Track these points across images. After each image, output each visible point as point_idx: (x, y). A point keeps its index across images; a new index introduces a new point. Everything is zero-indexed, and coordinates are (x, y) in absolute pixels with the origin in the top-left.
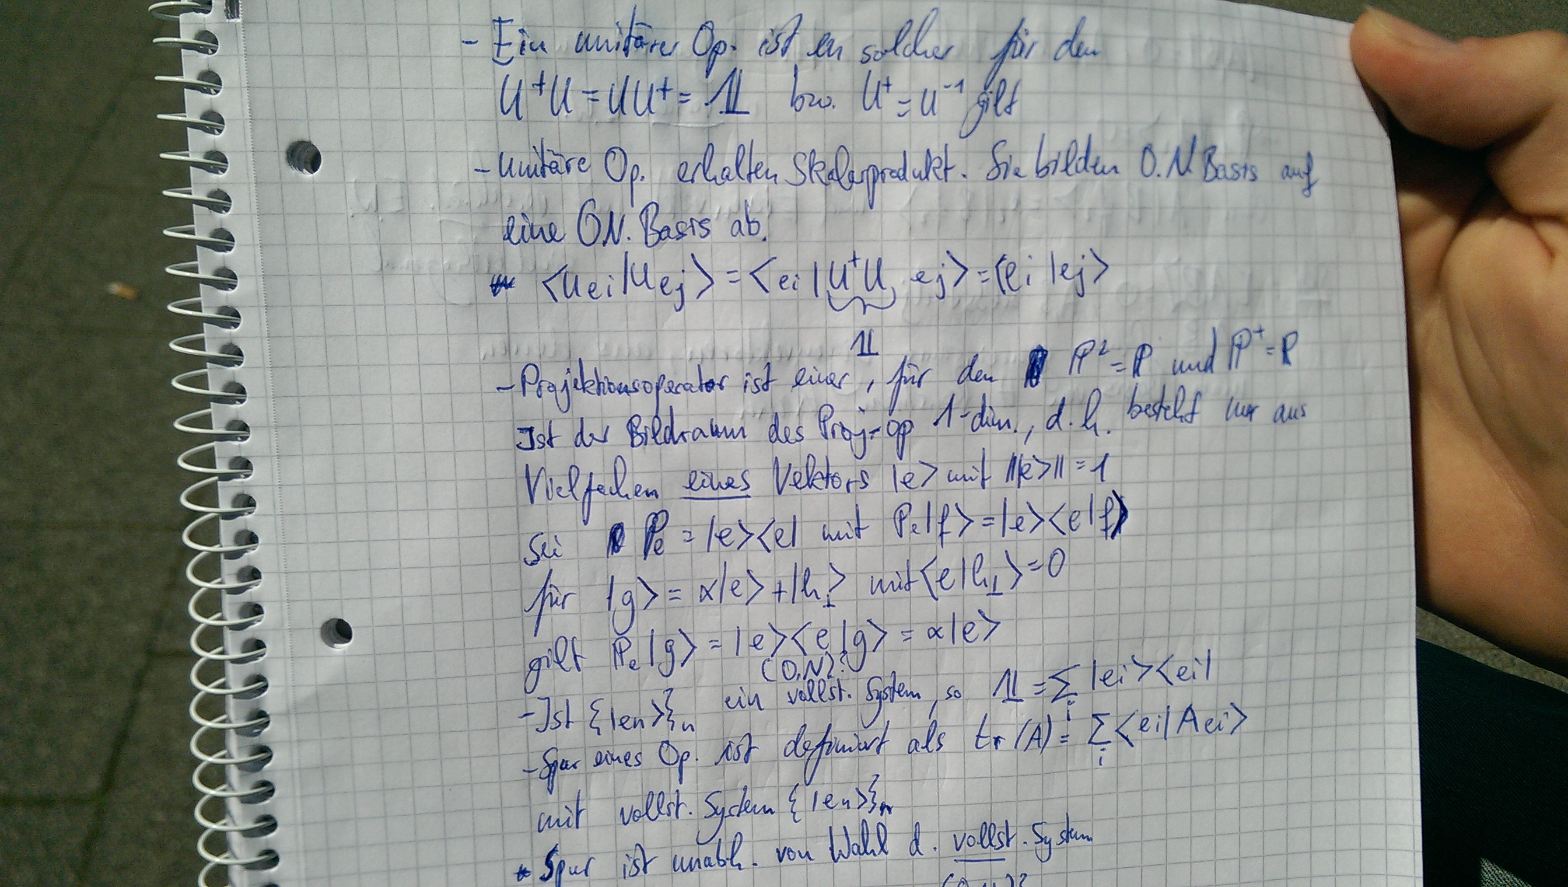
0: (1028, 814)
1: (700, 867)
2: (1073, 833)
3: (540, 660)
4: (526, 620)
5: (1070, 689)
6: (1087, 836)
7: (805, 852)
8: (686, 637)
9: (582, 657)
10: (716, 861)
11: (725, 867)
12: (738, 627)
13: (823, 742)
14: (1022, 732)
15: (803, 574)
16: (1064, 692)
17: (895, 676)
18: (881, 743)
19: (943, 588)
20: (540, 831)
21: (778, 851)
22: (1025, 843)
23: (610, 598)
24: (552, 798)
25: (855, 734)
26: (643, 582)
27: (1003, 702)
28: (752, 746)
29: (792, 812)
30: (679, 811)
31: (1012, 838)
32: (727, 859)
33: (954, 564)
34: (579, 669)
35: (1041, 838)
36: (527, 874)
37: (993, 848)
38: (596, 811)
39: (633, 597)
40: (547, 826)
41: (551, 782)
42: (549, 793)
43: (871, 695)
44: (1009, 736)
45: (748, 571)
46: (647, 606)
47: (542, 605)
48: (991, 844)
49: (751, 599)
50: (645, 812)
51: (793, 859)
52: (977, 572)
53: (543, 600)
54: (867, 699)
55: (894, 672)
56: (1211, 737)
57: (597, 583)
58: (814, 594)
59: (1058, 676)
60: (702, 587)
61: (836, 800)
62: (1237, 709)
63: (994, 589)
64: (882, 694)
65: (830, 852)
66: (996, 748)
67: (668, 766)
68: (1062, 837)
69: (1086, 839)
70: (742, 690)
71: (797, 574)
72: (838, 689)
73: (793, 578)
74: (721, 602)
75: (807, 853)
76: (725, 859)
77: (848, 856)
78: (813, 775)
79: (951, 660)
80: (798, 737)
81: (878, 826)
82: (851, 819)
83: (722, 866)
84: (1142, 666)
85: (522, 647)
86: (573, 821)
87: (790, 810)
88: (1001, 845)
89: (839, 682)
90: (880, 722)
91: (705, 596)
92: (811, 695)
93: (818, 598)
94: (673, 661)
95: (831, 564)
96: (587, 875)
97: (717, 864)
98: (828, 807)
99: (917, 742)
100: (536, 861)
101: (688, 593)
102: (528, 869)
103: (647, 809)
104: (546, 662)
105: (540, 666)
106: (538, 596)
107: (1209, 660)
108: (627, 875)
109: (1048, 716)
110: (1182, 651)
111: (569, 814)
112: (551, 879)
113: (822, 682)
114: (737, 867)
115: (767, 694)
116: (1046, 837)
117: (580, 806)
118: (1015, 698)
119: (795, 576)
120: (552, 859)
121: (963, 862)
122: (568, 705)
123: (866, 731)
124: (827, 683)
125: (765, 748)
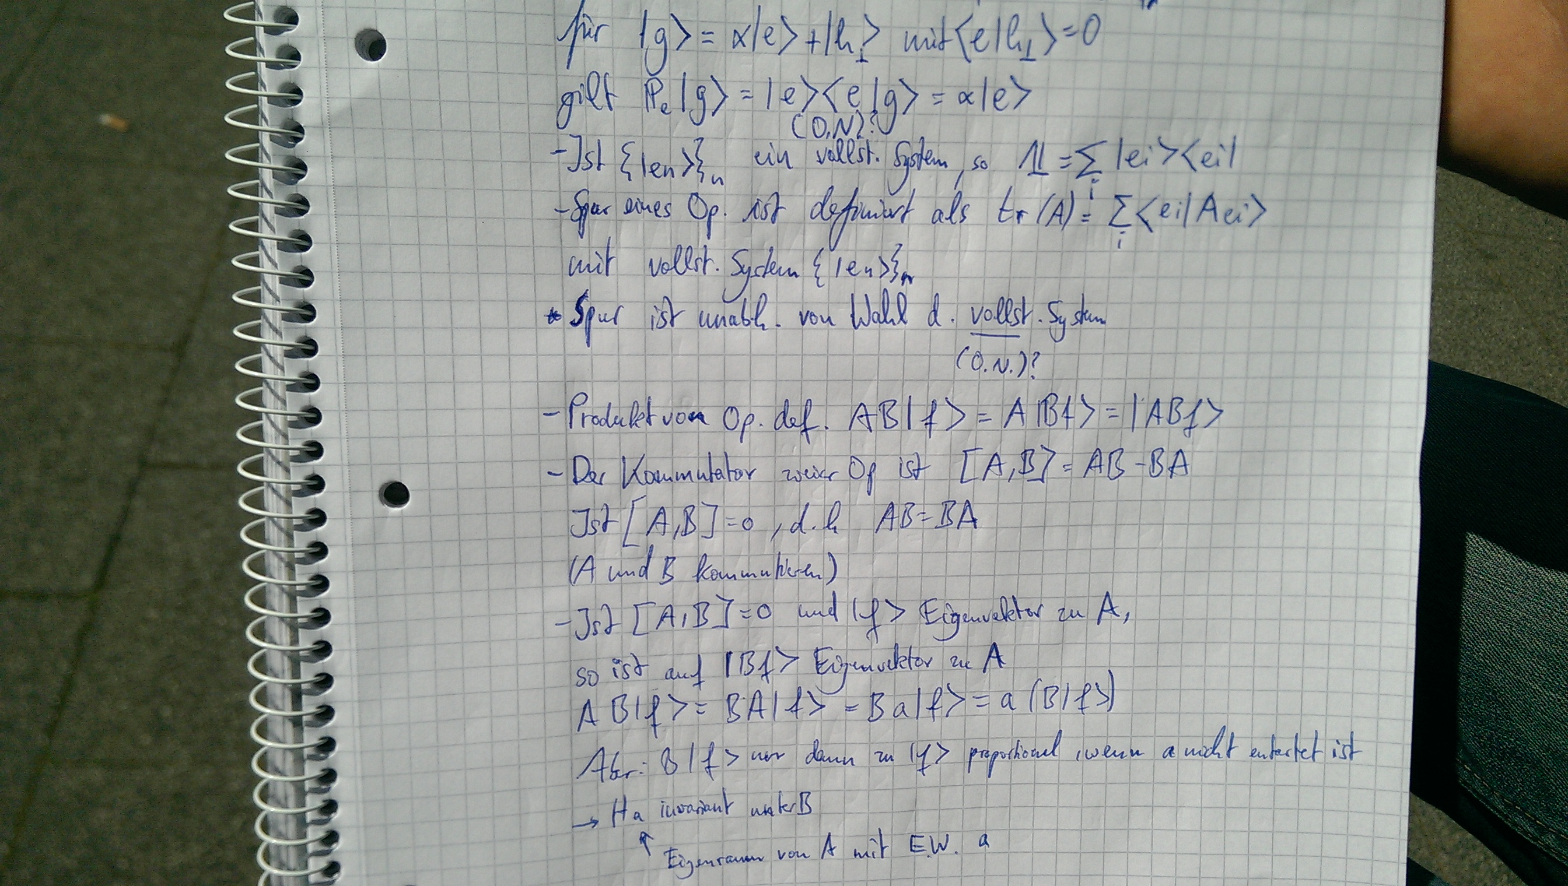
0: (1045, 291)
1: (725, 325)
2: (1087, 315)
3: (572, 94)
4: (559, 49)
5: (1095, 167)
6: (1101, 319)
7: (827, 317)
8: (717, 84)
9: (614, 95)
10: (741, 320)
11: (749, 327)
12: (770, 78)
13: (849, 207)
14: (1045, 206)
15: (837, 25)
16: (1089, 170)
17: (923, 142)
18: (907, 212)
19: (976, 49)
20: (571, 275)
21: (801, 314)
22: (1040, 321)
23: (642, 34)
24: (583, 242)
25: (881, 201)
26: (676, 20)
27: (1029, 175)
28: (780, 206)
29: (816, 277)
30: (707, 266)
31: (1028, 315)
32: (752, 319)
33: (989, 24)
34: (611, 109)
35: (1056, 317)
36: (557, 318)
37: (1008, 324)
38: (626, 260)
39: (666, 35)
40: (578, 270)
41: (582, 226)
42: (579, 237)
43: (899, 161)
44: (1032, 208)
45: (782, 17)
46: (679, 47)
47: (575, 36)
48: (1007, 320)
49: (784, 48)
50: (673, 265)
51: (815, 323)
52: (1012, 34)
53: (576, 31)
54: (895, 165)
55: (922, 138)
56: (1228, 228)
57: (630, 16)
58: (847, 47)
59: (1084, 151)
60: (735, 31)
61: (859, 267)
62: (1257, 201)
63: (1028, 54)
64: (910, 160)
65: (851, 318)
66: (1019, 222)
67: (696, 220)
68: (1076, 318)
69: (1099, 322)
70: (772, 146)
71: (832, 24)
72: (866, 150)
73: (827, 27)
74: (753, 50)
75: (829, 319)
76: (749, 319)
77: (868, 324)
78: (837, 241)
79: (979, 130)
80: (825, 200)
81: (898, 296)
82: (872, 287)
83: (747, 325)
84: (1168, 149)
85: (554, 77)
86: (603, 268)
87: (814, 275)
88: (1016, 322)
89: (868, 143)
90: (906, 191)
91: (738, 43)
92: (839, 154)
93: (851, 52)
94: (704, 110)
95: (865, 15)
96: (616, 323)
97: (742, 324)
98: (851, 274)
99: (941, 213)
100: (567, 305)
101: (721, 37)
102: (558, 313)
103: (676, 263)
104: (578, 97)
105: (572, 101)
106: (571, 26)
107: (1234, 146)
108: (655, 326)
109: (1072, 192)
110: (1208, 137)
111: (599, 261)
112: (580, 325)
113: (851, 143)
114: (761, 327)
115: (796, 151)
116: (1061, 317)
117: (610, 254)
118: (1040, 171)
119: (829, 26)
120: (582, 305)
121: (979, 336)
122: (599, 146)
123: (893, 199)
124: (856, 143)
125: (792, 208)
